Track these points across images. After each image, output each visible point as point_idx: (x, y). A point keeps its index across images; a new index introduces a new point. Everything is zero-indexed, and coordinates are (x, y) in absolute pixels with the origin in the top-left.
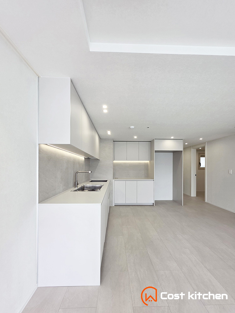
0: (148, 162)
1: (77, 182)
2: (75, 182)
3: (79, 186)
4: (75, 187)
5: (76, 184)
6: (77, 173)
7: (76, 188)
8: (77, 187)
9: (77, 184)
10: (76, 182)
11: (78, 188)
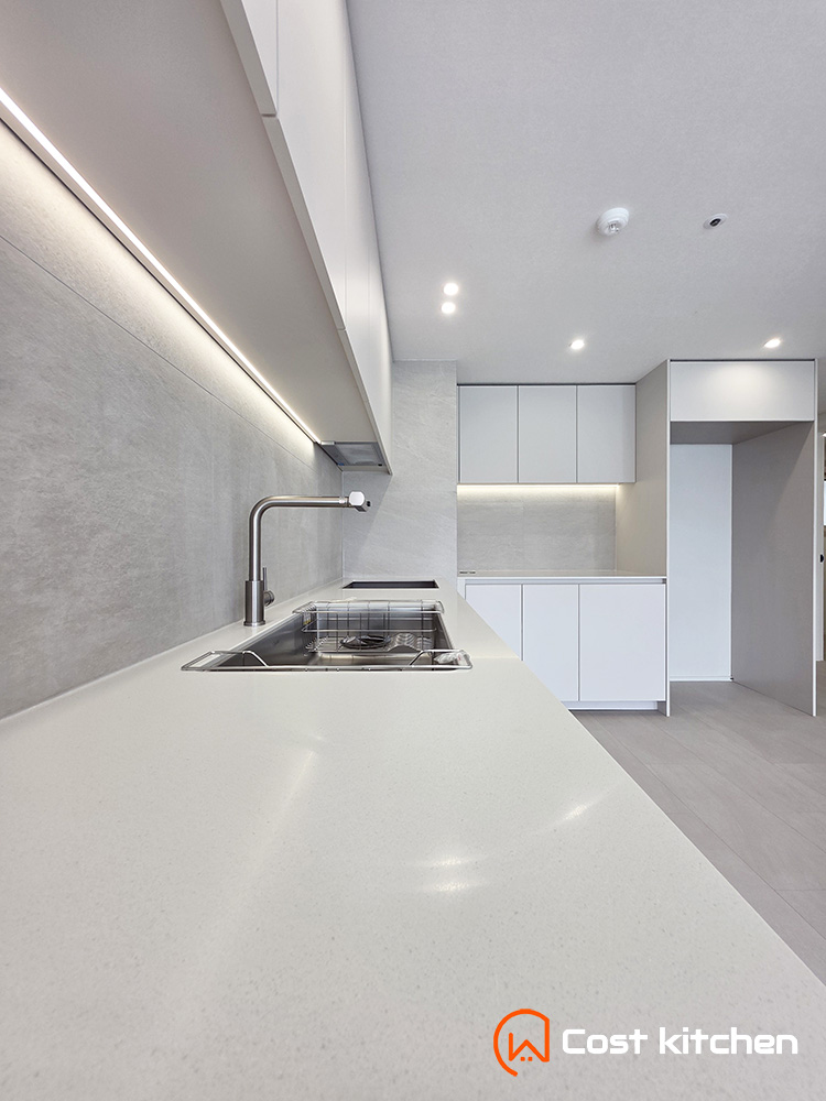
0: (614, 490)
1: (262, 585)
2: (248, 585)
3: (279, 616)
4: (248, 623)
5: (251, 600)
6: (264, 507)
7: (256, 632)
8: (261, 620)
9: (266, 599)
10: (255, 584)
11: (269, 627)
